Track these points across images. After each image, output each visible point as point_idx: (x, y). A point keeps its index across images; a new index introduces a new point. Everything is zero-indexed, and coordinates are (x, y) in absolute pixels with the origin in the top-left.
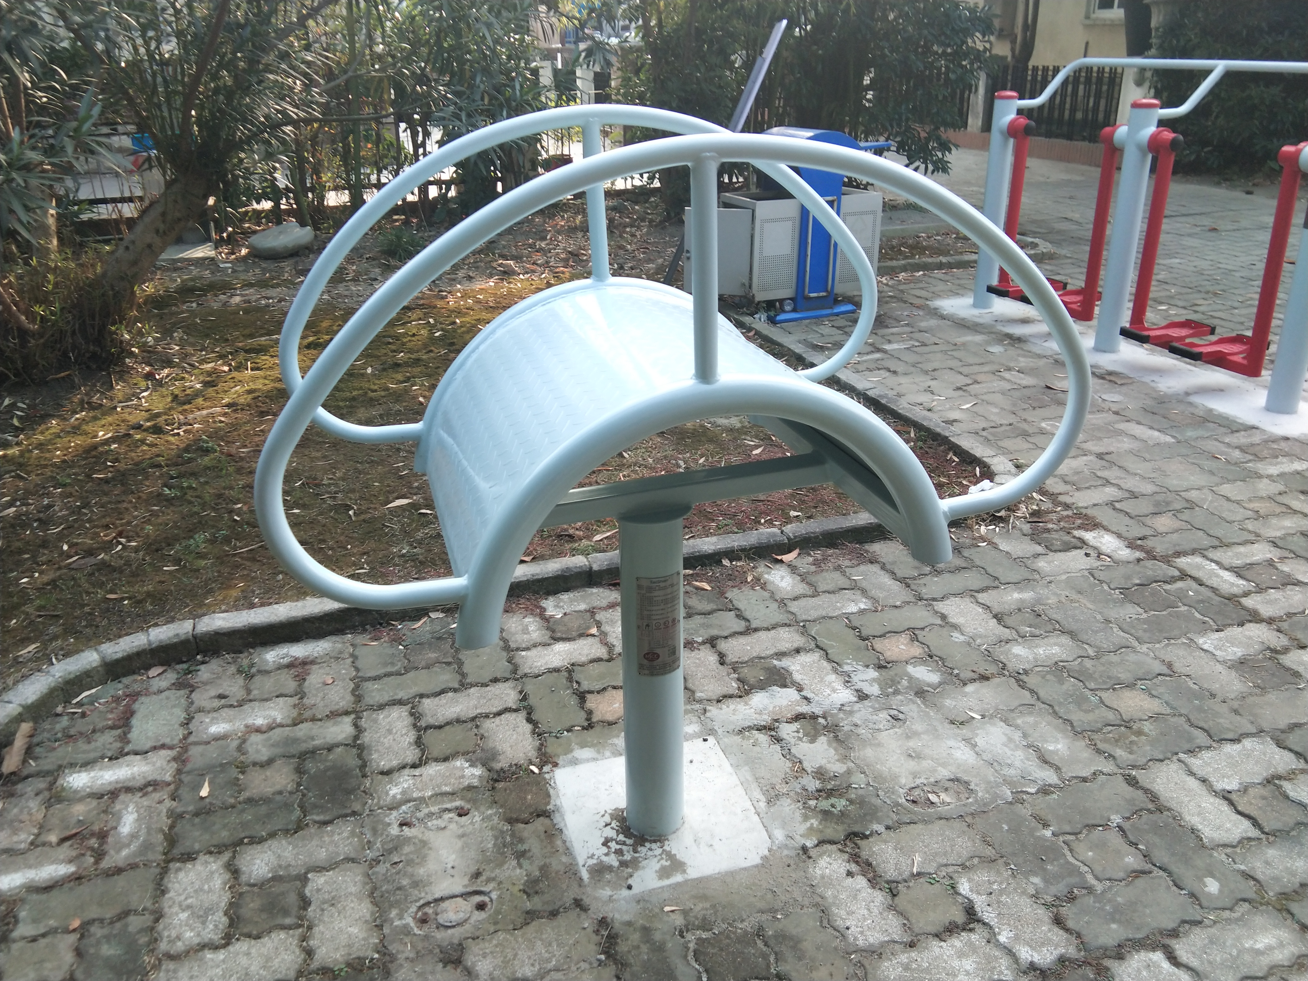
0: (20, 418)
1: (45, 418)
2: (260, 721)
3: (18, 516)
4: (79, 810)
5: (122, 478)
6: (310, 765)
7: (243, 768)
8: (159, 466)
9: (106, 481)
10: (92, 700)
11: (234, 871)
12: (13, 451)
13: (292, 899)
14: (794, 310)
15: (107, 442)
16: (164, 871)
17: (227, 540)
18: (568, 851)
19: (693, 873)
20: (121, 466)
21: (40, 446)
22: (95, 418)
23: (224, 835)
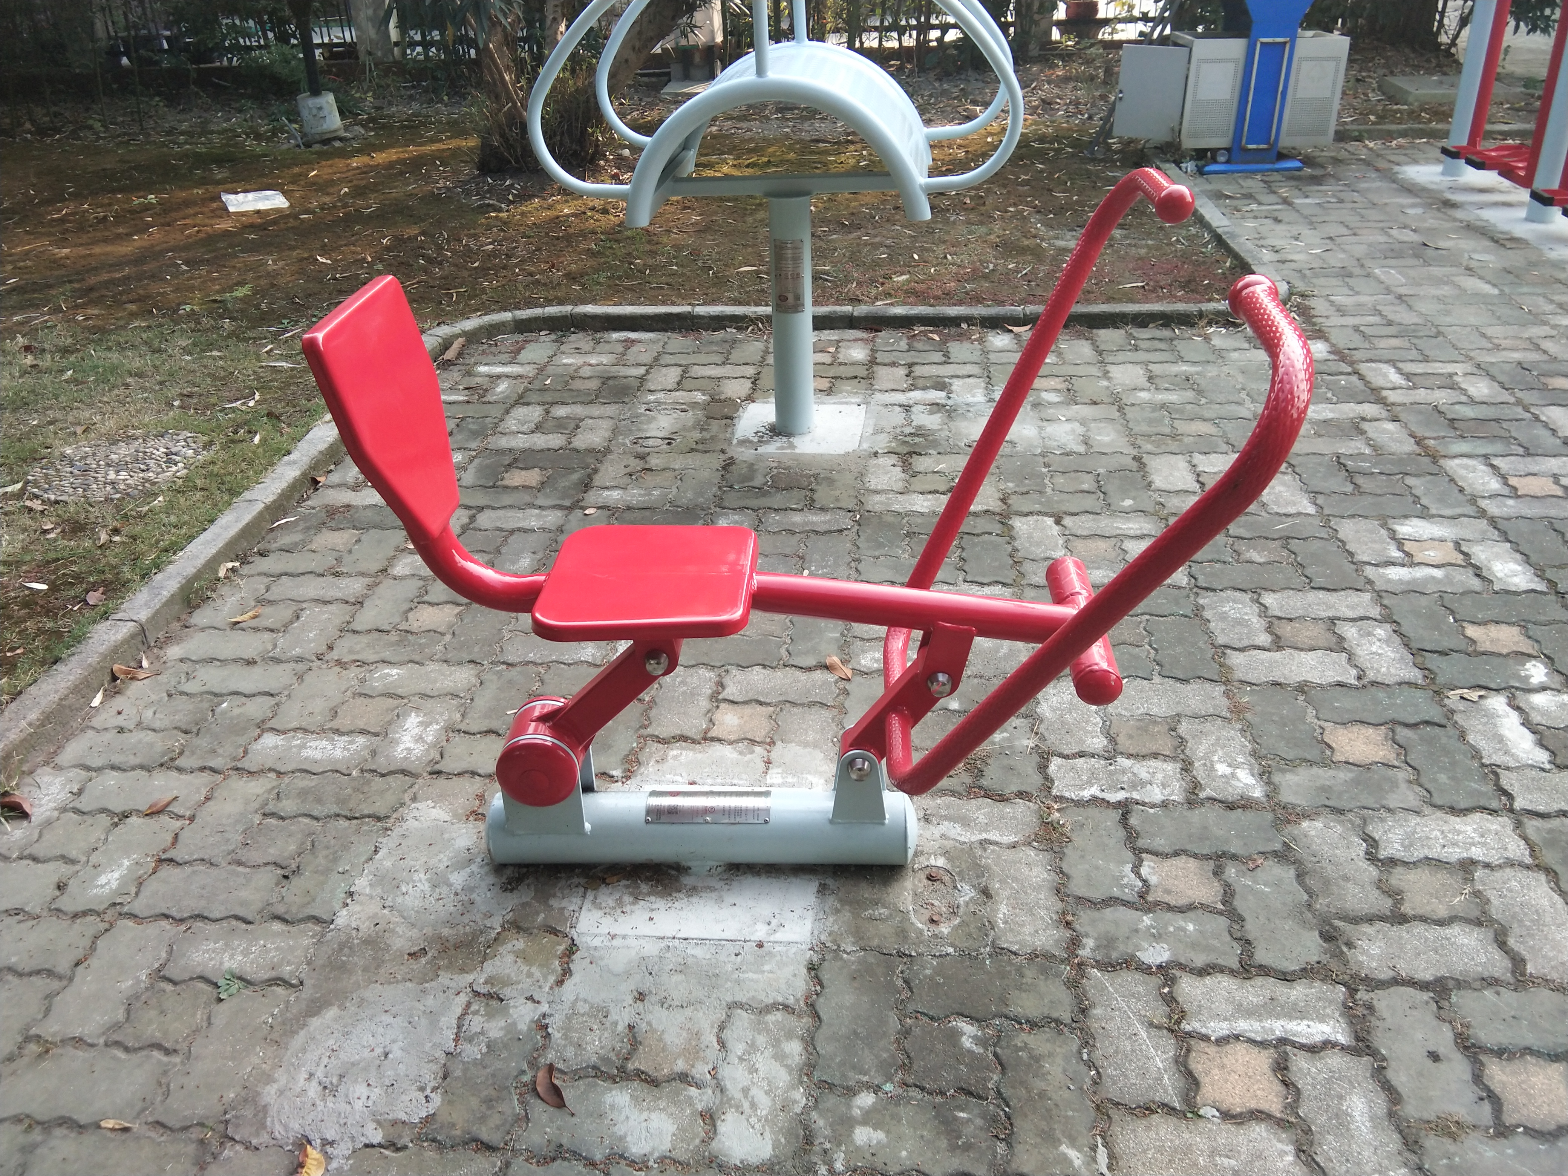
0: (514, 195)
1: (532, 197)
2: (593, 362)
3: (493, 251)
4: (478, 380)
5: (568, 238)
6: (611, 382)
7: (572, 378)
8: (595, 233)
9: (558, 238)
10: (504, 340)
11: (547, 412)
12: (504, 215)
13: (572, 425)
14: (1228, 162)
15: (568, 216)
16: (513, 406)
17: (620, 278)
18: (733, 433)
19: (797, 451)
20: (571, 231)
21: (523, 214)
22: (567, 201)
23: (549, 400)
